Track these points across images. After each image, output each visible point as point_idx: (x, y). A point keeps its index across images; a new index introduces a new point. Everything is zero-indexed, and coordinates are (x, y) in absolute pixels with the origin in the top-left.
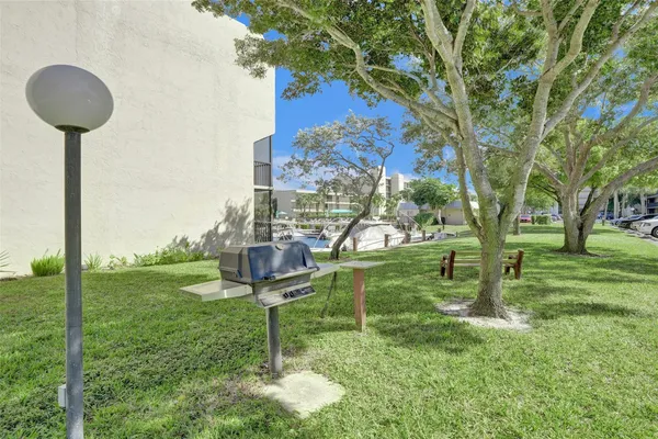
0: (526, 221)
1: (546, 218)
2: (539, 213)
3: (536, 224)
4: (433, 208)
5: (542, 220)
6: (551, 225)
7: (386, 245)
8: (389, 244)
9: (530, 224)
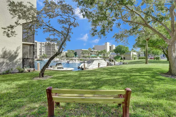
0: (152, 59)
1: (159, 58)
2: (156, 56)
3: (155, 60)
4: (121, 54)
5: (158, 58)
6: (161, 60)
7: (99, 67)
8: (100, 66)
9: (153, 60)
